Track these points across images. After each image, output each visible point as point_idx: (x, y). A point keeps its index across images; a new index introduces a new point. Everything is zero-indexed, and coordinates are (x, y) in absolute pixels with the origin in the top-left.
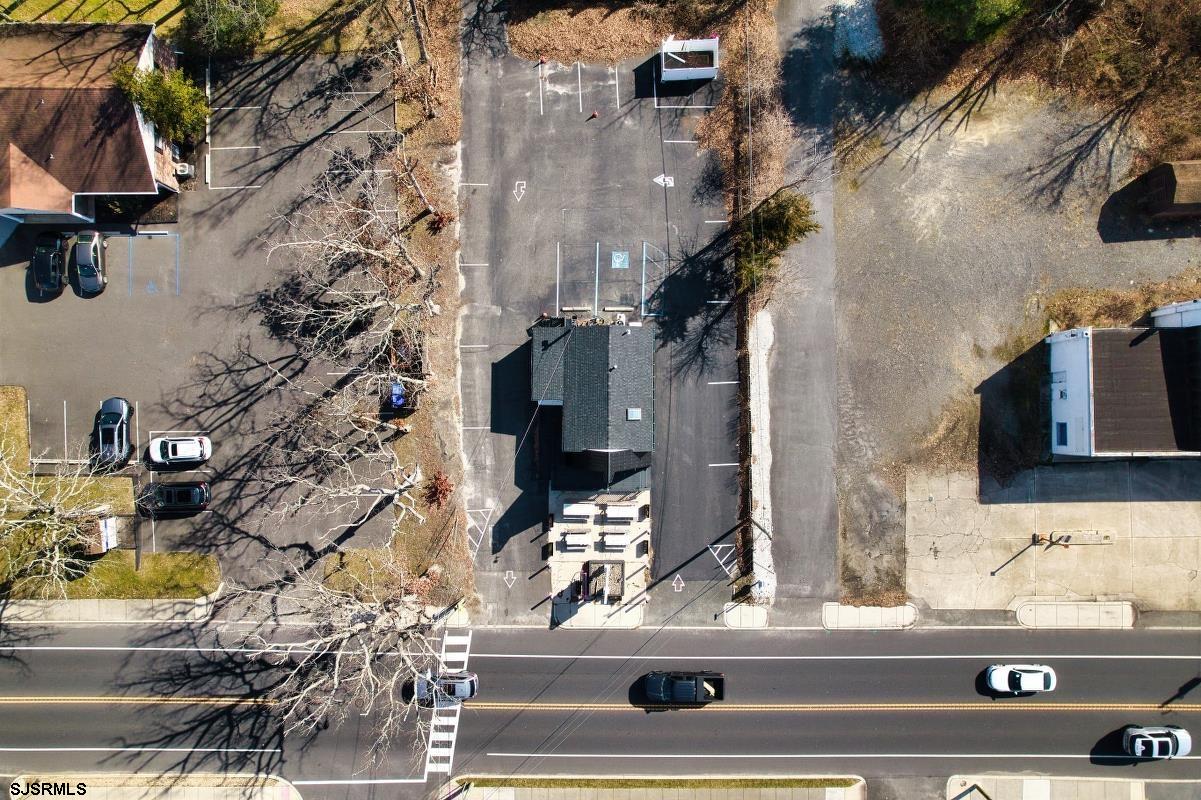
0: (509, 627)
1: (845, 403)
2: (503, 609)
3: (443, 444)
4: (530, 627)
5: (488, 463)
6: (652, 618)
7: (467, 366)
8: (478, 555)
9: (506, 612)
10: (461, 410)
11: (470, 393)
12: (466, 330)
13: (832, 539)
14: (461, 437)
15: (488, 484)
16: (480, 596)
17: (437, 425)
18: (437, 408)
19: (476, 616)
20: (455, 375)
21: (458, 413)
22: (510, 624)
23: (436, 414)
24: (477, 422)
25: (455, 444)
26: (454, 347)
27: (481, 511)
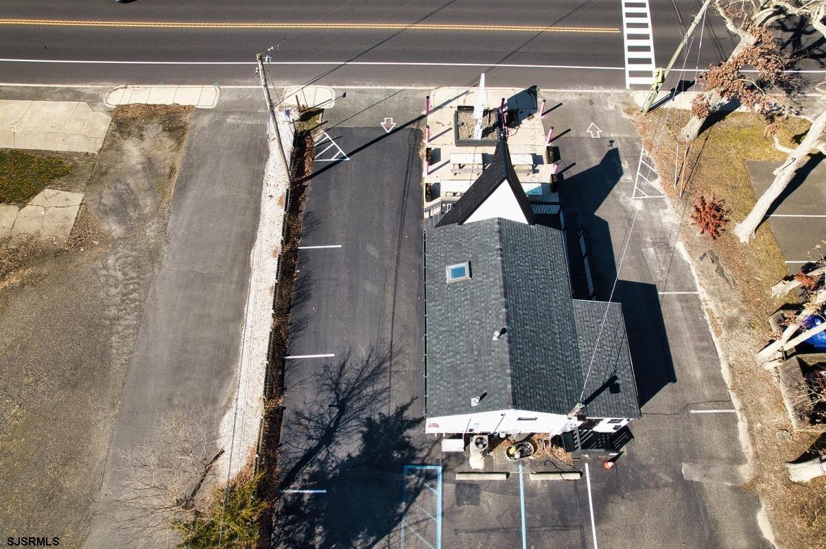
1: (127, 327)
2: (596, 106)
3: (721, 272)
5: (651, 250)
7: (717, 381)
8: (639, 152)
9: (591, 103)
10: (707, 317)
11: (701, 339)
12: (732, 438)
13: (188, 166)
14: (697, 281)
15: (646, 226)
16: (625, 116)
17: (736, 297)
18: (743, 319)
19: (626, 100)
20: (730, 366)
21: (711, 313)
22: (585, 94)
23: (742, 311)
24: (681, 301)
25: (703, 272)
26: (744, 408)
27: (647, 197)
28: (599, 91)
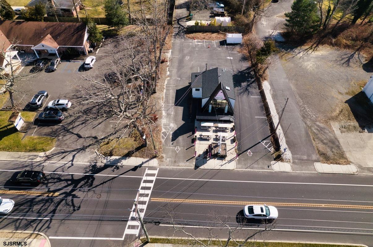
0: (176, 167)
1: (300, 103)
2: (173, 160)
4: (185, 168)
5: (172, 113)
6: (240, 166)
8: (165, 141)
9: (175, 162)
11: (168, 96)
12: (168, 82)
13: (310, 141)
14: (163, 106)
15: (171, 119)
16: (164, 155)
18: (156, 99)
19: (162, 163)
20: (163, 92)
21: (163, 100)
22: (176, 166)
24: (169, 103)
25: (161, 108)
27: (168, 127)
28: (170, 167)
